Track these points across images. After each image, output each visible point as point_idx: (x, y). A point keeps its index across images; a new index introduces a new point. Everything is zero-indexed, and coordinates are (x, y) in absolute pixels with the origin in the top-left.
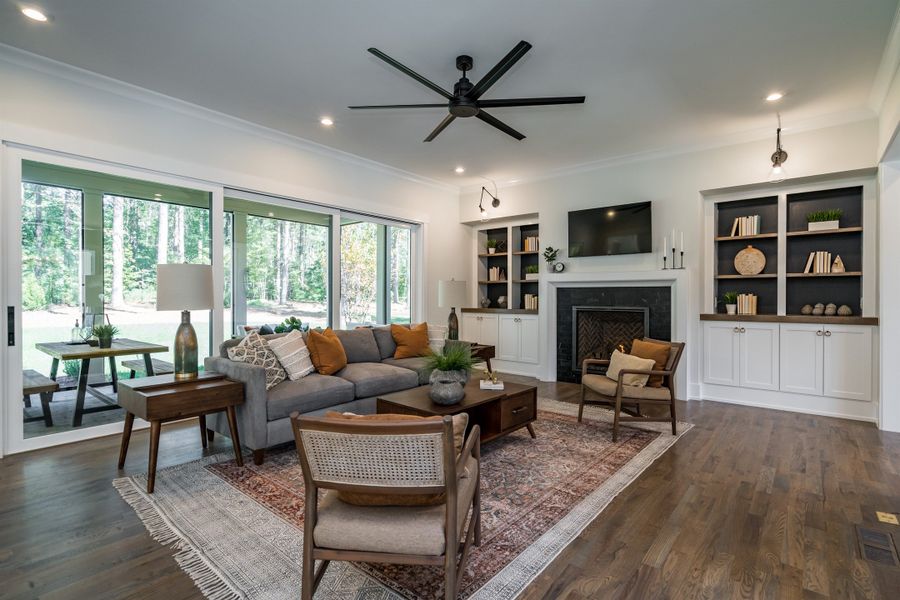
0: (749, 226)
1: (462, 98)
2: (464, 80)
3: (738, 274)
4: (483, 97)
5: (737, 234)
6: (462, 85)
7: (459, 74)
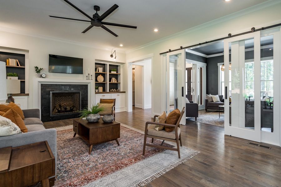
0: (101, 70)
1: (96, 20)
2: (96, 14)
3: (98, 82)
4: (103, 21)
5: (98, 71)
6: (96, 15)
7: (95, 12)
